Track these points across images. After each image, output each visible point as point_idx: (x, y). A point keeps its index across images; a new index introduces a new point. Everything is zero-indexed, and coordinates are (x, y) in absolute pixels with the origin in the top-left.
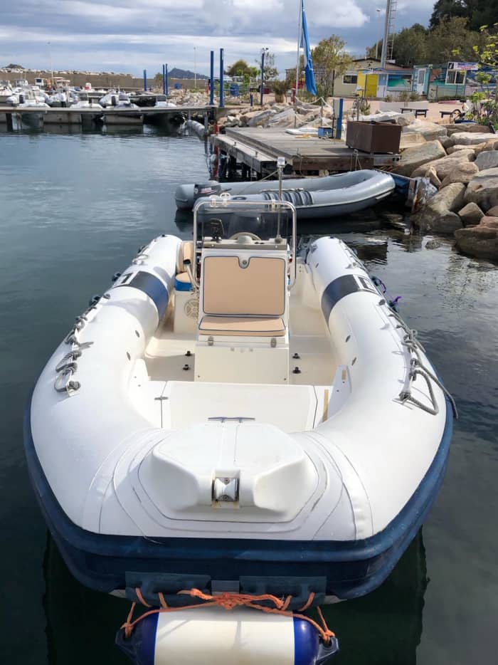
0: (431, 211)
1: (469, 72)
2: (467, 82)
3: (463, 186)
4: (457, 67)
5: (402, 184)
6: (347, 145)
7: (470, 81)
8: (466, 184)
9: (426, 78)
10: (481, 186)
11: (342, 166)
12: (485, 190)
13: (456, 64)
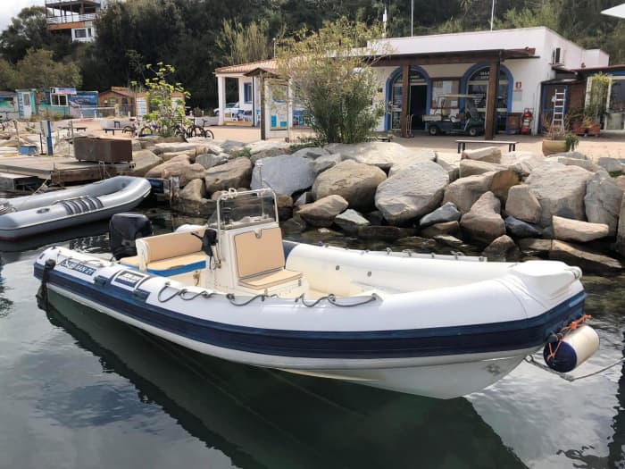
0: (190, 201)
1: (69, 95)
2: (69, 104)
3: (201, 181)
4: (58, 92)
5: (158, 184)
6: (77, 158)
7: (72, 103)
8: (203, 180)
9: (32, 100)
10: (217, 180)
11: (93, 176)
12: (222, 182)
13: (57, 89)
